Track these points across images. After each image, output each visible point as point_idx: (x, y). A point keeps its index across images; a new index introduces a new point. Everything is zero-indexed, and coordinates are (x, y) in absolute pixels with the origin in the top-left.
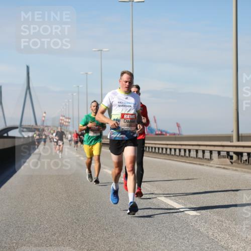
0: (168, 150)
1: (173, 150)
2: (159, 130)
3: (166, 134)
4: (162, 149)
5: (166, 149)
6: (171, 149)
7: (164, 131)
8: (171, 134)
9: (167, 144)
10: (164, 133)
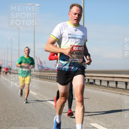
0: (51, 77)
1: (53, 77)
2: (47, 67)
3: (50, 70)
4: (48, 76)
5: (50, 77)
6: (52, 77)
7: (49, 68)
8: (52, 70)
9: (50, 75)
10: (49, 69)
